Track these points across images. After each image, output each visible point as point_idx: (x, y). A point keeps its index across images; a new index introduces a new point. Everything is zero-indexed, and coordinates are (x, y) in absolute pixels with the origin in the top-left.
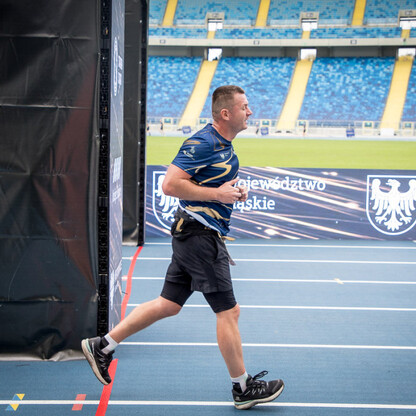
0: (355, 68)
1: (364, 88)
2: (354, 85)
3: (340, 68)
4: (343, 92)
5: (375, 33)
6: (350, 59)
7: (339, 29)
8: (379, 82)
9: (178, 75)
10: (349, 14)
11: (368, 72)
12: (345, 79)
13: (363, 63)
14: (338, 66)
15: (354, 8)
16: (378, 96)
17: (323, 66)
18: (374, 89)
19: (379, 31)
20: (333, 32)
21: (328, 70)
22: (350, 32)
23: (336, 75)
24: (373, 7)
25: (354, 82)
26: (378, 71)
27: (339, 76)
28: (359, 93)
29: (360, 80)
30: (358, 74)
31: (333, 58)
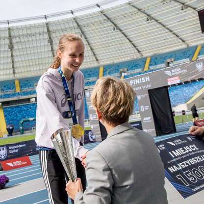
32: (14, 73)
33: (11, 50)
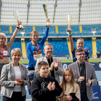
0: (58, 43)
1: (62, 48)
2: (60, 47)
3: (55, 43)
4: (58, 48)
5: (62, 35)
6: (56, 41)
7: (53, 34)
8: (65, 46)
9: (16, 45)
10: (55, 30)
11: (62, 44)
12: (57, 45)
13: (60, 42)
14: (54, 43)
15: (55, 29)
16: (66, 49)
17: (51, 42)
18: (65, 48)
19: (63, 34)
20: (52, 35)
21: (52, 43)
22: (56, 35)
23: (55, 44)
24: (60, 29)
25: (59, 46)
26: (64, 44)
27: (56, 45)
28: (62, 49)
29: (61, 46)
30: (60, 44)
31: (52, 41)
32: (79, 21)
33: (80, 7)
